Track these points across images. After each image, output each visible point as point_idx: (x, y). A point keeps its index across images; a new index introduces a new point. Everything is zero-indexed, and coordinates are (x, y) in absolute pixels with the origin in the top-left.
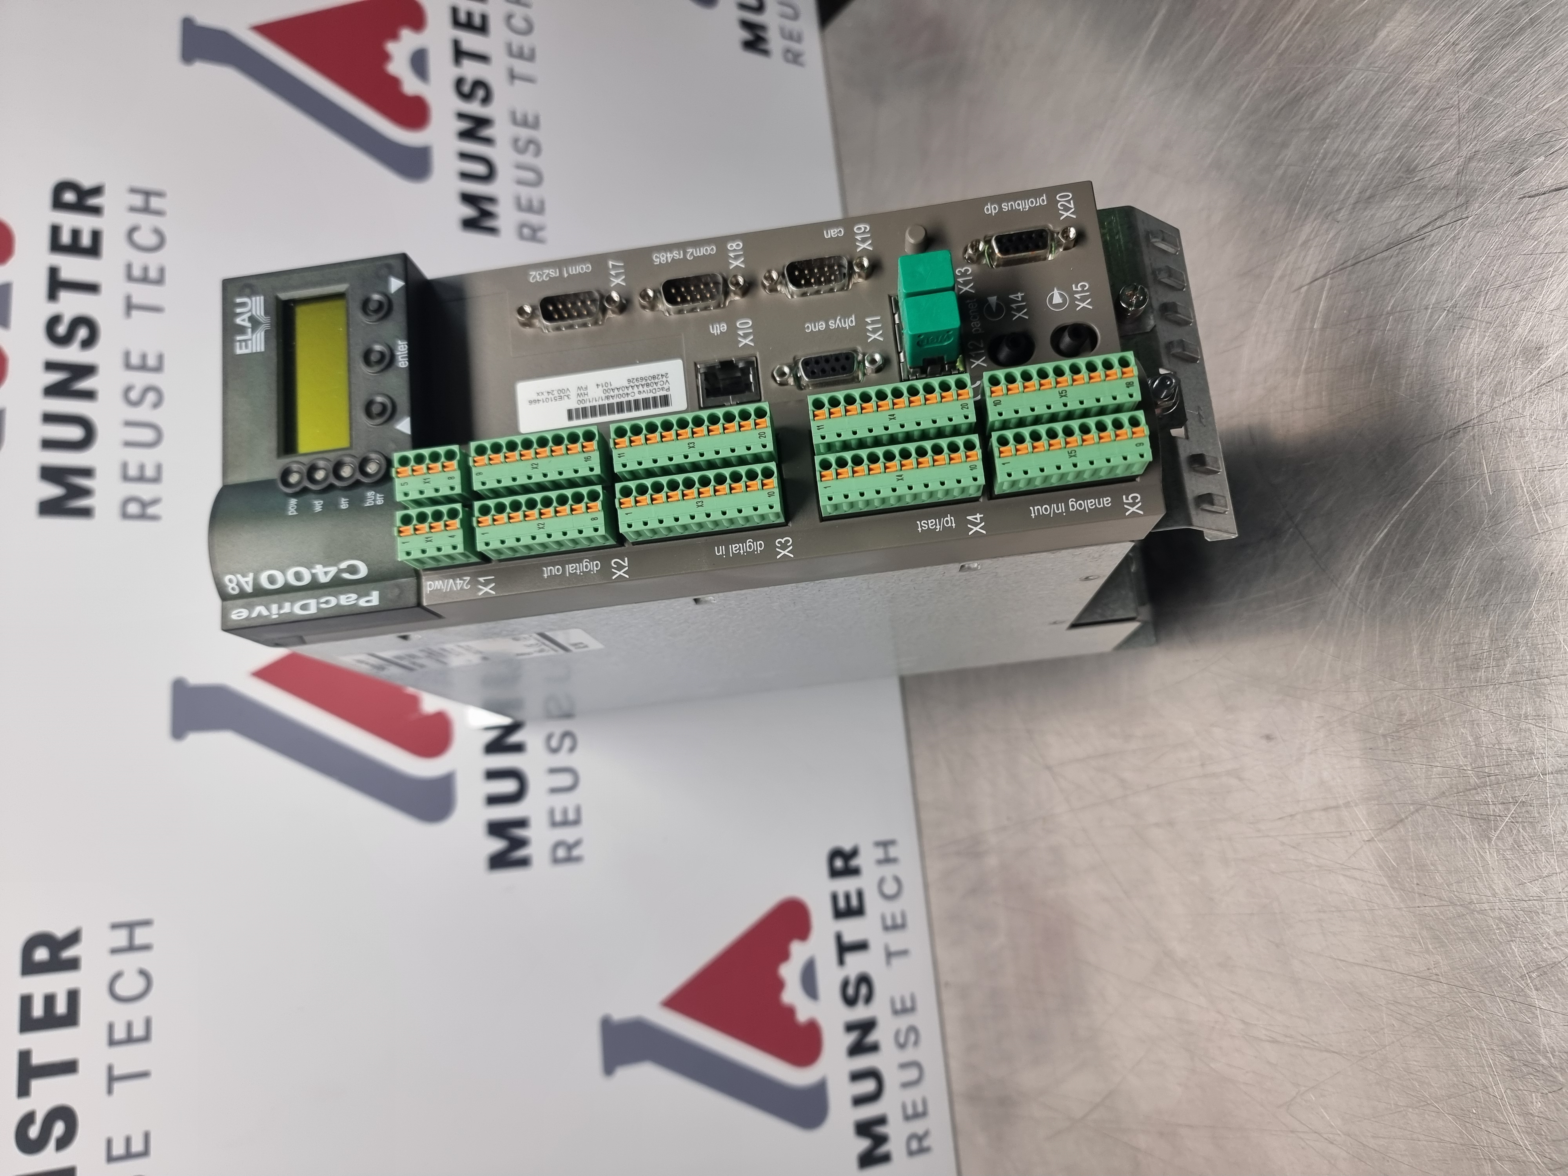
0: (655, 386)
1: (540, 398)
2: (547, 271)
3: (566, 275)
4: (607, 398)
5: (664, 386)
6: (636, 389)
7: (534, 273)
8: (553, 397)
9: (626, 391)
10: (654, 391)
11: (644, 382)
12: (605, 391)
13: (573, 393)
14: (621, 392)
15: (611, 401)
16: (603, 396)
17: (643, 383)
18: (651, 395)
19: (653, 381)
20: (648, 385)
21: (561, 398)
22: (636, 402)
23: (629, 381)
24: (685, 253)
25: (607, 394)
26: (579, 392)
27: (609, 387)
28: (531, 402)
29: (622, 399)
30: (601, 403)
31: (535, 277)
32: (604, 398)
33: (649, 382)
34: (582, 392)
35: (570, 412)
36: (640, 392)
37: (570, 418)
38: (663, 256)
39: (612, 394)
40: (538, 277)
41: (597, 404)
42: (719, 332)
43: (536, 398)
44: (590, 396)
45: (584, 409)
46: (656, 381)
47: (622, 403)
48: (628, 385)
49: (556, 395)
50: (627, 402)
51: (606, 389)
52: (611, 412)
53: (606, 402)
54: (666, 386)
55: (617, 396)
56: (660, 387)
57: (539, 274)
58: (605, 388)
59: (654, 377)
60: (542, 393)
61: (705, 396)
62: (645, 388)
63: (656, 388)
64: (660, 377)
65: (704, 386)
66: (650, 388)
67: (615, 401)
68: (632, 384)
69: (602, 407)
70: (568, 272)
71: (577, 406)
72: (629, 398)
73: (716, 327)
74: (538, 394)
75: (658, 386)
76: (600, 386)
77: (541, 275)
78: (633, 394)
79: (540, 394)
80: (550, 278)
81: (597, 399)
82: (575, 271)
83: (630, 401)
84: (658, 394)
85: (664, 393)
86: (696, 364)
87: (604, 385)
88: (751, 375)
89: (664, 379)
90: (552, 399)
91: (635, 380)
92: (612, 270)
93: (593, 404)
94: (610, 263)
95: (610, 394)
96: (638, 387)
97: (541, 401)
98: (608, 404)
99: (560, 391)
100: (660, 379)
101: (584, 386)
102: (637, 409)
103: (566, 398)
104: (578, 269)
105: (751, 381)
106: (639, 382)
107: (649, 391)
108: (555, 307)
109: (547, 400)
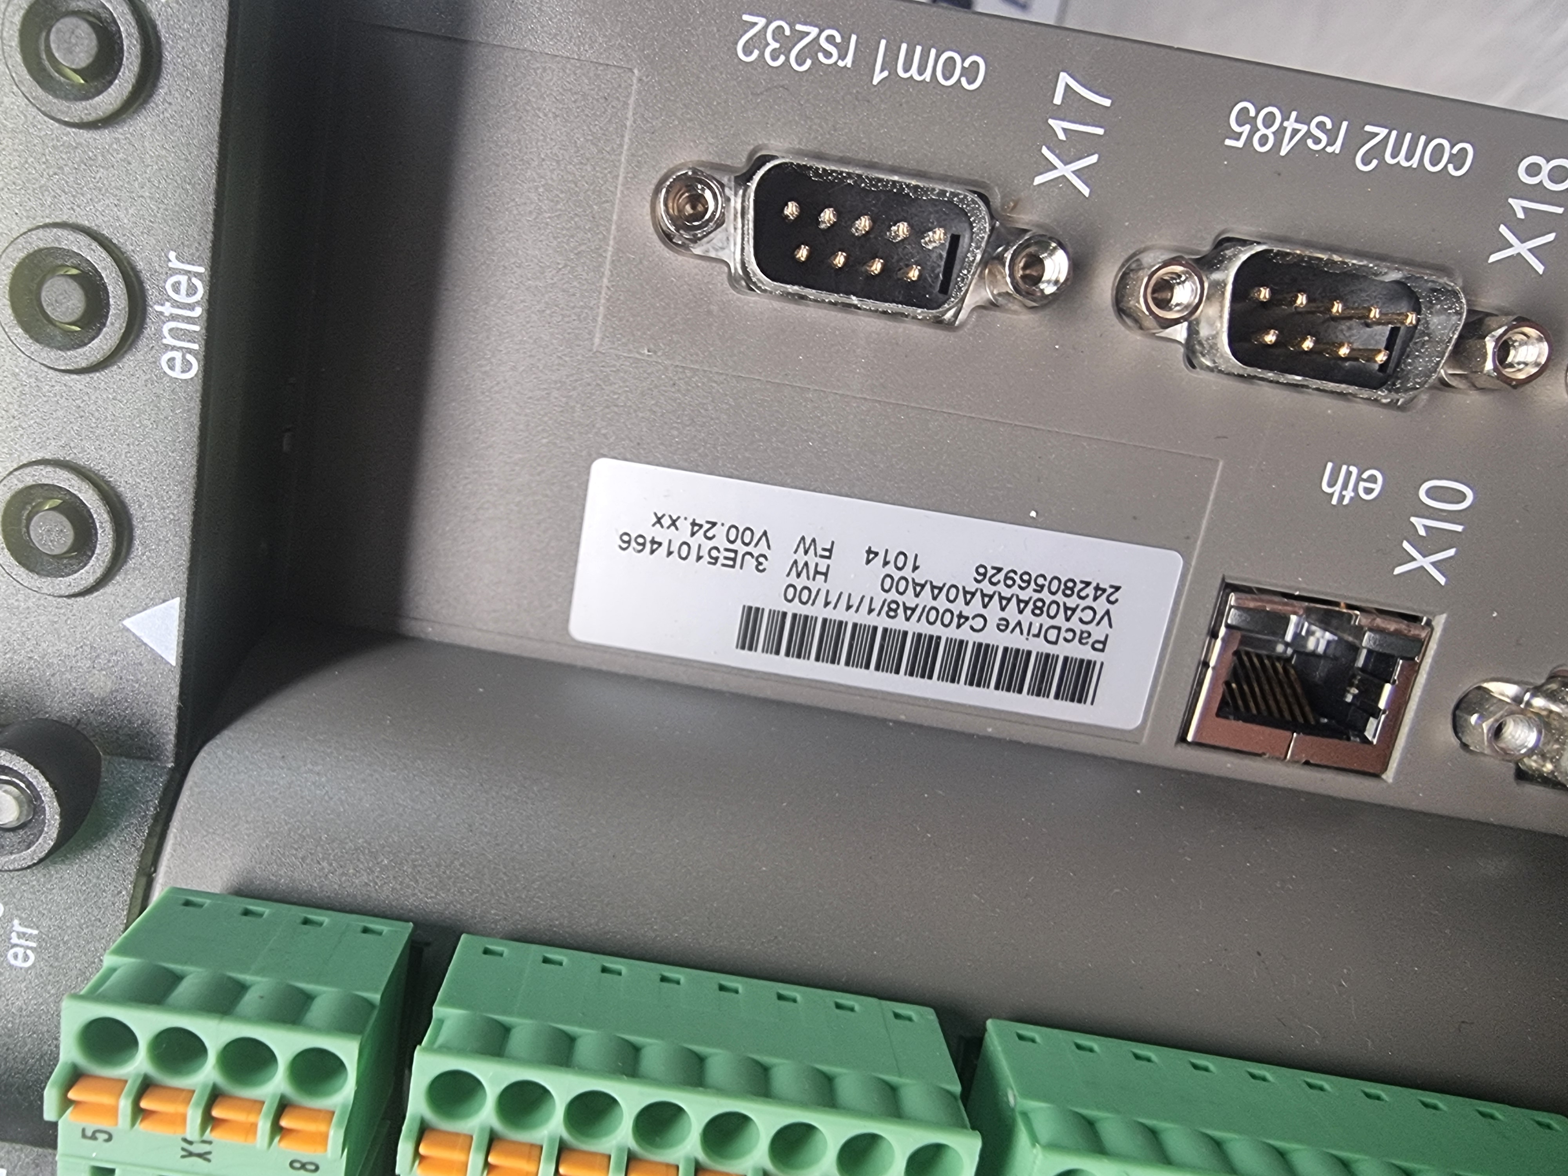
0: (1060, 620)
1: (662, 535)
2: (812, 32)
3: (878, 77)
4: (892, 610)
5: (1091, 627)
6: (993, 612)
7: (760, 22)
8: (707, 545)
9: (958, 606)
10: (1052, 635)
11: (1028, 593)
12: (889, 583)
13: (781, 557)
14: (942, 603)
15: (899, 623)
16: (880, 598)
17: (1024, 596)
18: (1038, 646)
19: (1059, 597)
20: (1039, 609)
21: (733, 561)
22: (983, 651)
23: (981, 573)
24: (1356, 139)
25: (893, 595)
26: (802, 559)
27: (907, 572)
28: (626, 541)
29: (936, 630)
30: (864, 618)
31: (759, 41)
32: (877, 605)
33: (1045, 595)
34: (811, 559)
35: (752, 616)
36: (1004, 625)
37: (747, 641)
38: (1269, 121)
39: (909, 599)
40: (773, 46)
41: (850, 618)
42: (1349, 494)
43: (651, 532)
44: (835, 585)
45: (803, 625)
46: (1072, 602)
47: (933, 642)
48: (972, 587)
49: (721, 542)
50: (950, 643)
51: (897, 575)
52: (889, 661)
53: (882, 622)
54: (1098, 633)
55: (926, 612)
56: (1079, 627)
57: (779, 33)
58: (890, 569)
59: (1069, 588)
60: (674, 523)
61: (1215, 705)
62: (1027, 617)
63: (1065, 625)
64: (1090, 591)
65: (1224, 675)
66: (1047, 622)
67: (914, 627)
68: (989, 589)
69: (862, 635)
70: (890, 63)
71: (784, 607)
72: (964, 633)
73: (1349, 474)
74: (659, 520)
75: (1074, 623)
76: (880, 559)
77: (786, 44)
78: (978, 623)
79: (666, 521)
80: (816, 62)
81: (855, 602)
82: (921, 71)
83: (961, 644)
84: (1062, 650)
85: (1085, 653)
86: (1228, 587)
87: (891, 558)
88: (1388, 688)
89: (1101, 605)
90: (704, 552)
91: (1001, 576)
92: (1060, 113)
93: (839, 614)
94: (1064, 78)
95: (900, 599)
96: (1004, 605)
97: (663, 550)
98: (885, 630)
99: (737, 533)
100: (1089, 602)
101: (823, 543)
102: (977, 679)
103: (750, 562)
104: (936, 63)
105: (1382, 705)
106: (1015, 589)
107: (1034, 630)
108: (810, 214)
109: (683, 551)
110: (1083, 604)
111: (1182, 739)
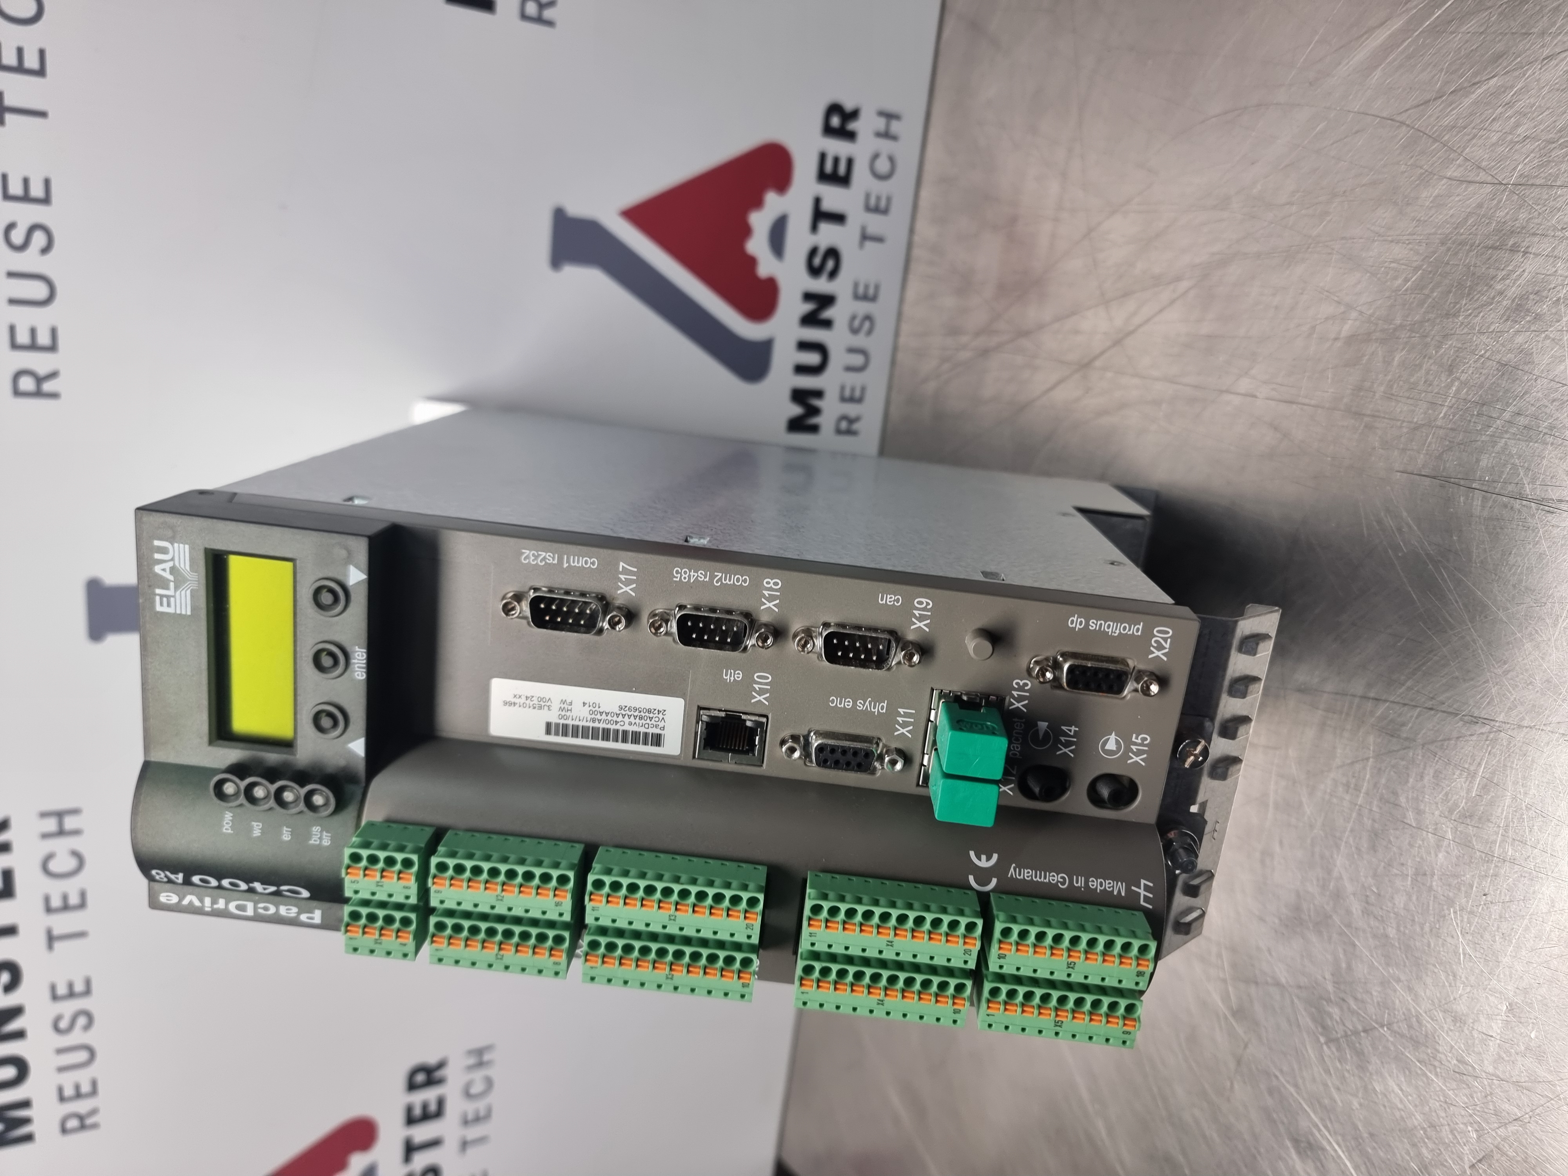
0: (648, 721)
1: (517, 701)
2: (544, 554)
3: (565, 565)
4: (594, 721)
5: (658, 723)
6: (626, 719)
7: (528, 552)
8: (532, 703)
9: (615, 718)
10: (646, 726)
11: (637, 713)
12: (592, 713)
13: (556, 706)
14: (609, 718)
15: (596, 725)
16: (589, 717)
17: (635, 714)
18: (642, 730)
19: (647, 714)
20: (641, 718)
21: (540, 708)
22: (625, 733)
23: (621, 708)
24: (712, 577)
25: (593, 716)
26: (562, 706)
27: (597, 708)
28: (505, 703)
29: (609, 726)
30: (585, 724)
31: (527, 557)
32: (589, 719)
33: (642, 713)
34: (566, 707)
35: (548, 725)
36: (630, 724)
37: (548, 732)
38: (685, 572)
39: (599, 717)
40: (533, 558)
41: (581, 724)
42: (732, 679)
43: (513, 700)
44: (574, 713)
45: (565, 726)
46: (651, 715)
47: (608, 730)
48: (618, 712)
49: (536, 702)
50: (614, 730)
51: (594, 710)
52: (595, 737)
53: (591, 725)
54: (661, 724)
55: (605, 721)
56: (655, 723)
57: (533, 555)
58: (591, 708)
59: (649, 711)
60: (520, 697)
61: (703, 745)
62: (637, 721)
63: (650, 723)
64: (656, 711)
65: (704, 736)
67: (602, 726)
68: (624, 713)
69: (585, 729)
70: (568, 562)
71: (558, 721)
72: (618, 727)
73: (731, 673)
74: (515, 696)
75: (653, 722)
76: (587, 705)
77: (536, 557)
78: (622, 723)
79: (518, 696)
80: (546, 562)
81: (581, 718)
82: (578, 563)
83: (618, 731)
84: (651, 731)
85: (657, 731)
86: (700, 708)
87: (591, 704)
88: (757, 738)
89: (661, 716)
90: (531, 705)
91: (627, 708)
92: (622, 573)
93: (576, 723)
94: (622, 564)
95: (596, 717)
96: (629, 716)
97: (518, 705)
98: (593, 728)
99: (541, 699)
100: (657, 715)
101: (568, 701)
102: (625, 740)
103: (546, 708)
104: (582, 561)
105: (757, 743)
106: (632, 713)
107: (641, 725)
108: (548, 606)
109: (524, 706)
110: (655, 716)
111: (694, 757)
